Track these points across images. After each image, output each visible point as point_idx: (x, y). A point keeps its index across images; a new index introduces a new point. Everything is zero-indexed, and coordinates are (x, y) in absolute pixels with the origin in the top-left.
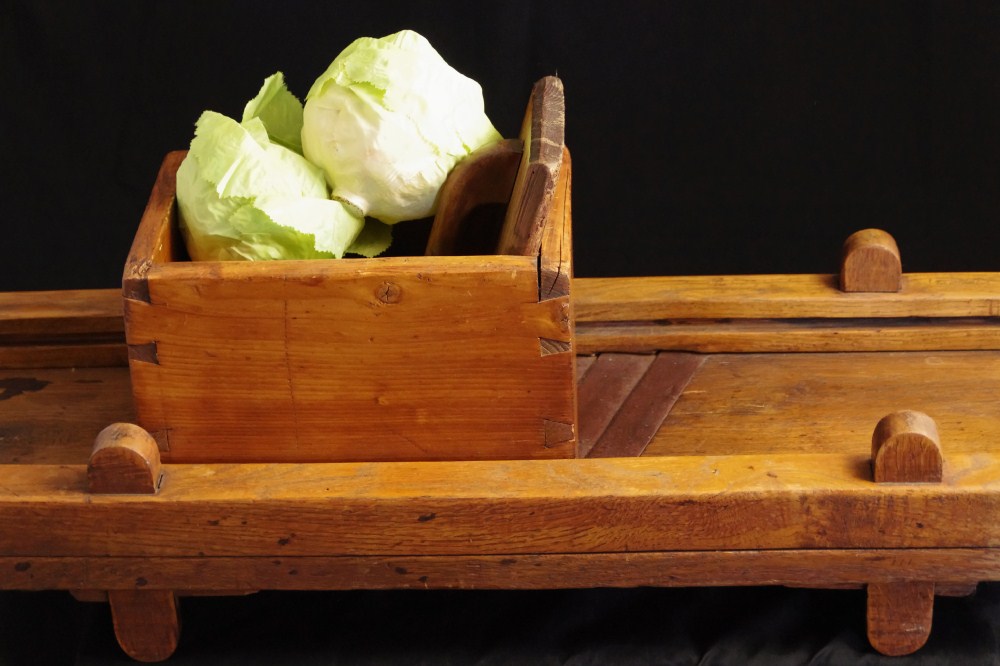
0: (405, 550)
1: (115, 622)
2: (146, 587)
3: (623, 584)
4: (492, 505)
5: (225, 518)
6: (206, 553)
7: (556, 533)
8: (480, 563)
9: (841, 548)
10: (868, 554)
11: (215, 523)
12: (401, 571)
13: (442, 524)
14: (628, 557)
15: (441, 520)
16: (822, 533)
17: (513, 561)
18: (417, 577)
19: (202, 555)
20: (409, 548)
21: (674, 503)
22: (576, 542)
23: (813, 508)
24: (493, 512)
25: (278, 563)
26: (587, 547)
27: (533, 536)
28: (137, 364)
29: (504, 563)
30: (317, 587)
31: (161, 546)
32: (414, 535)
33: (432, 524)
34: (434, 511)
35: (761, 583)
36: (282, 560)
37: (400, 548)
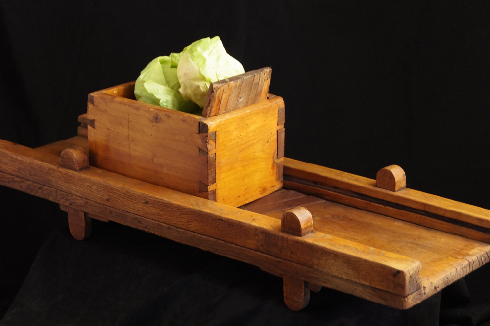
0: (141, 214)
1: (69, 220)
2: (71, 206)
3: (203, 248)
4: (165, 203)
5: (93, 185)
6: (88, 198)
7: (183, 220)
8: (161, 225)
9: (268, 254)
10: (276, 259)
11: (90, 187)
12: (140, 222)
13: (150, 206)
14: (204, 237)
15: (151, 205)
16: (262, 246)
17: (171, 228)
18: (144, 226)
19: (86, 199)
20: (141, 213)
21: (217, 219)
22: (189, 226)
23: (259, 234)
24: (165, 206)
25: (106, 208)
26: (192, 229)
27: (176, 220)
28: (89, 127)
29: (169, 228)
30: (118, 221)
31: (76, 191)
32: (143, 208)
33: (147, 205)
34: (148, 200)
35: (243, 261)
36: (108, 207)
37: (139, 212)
